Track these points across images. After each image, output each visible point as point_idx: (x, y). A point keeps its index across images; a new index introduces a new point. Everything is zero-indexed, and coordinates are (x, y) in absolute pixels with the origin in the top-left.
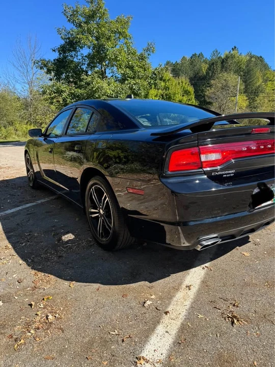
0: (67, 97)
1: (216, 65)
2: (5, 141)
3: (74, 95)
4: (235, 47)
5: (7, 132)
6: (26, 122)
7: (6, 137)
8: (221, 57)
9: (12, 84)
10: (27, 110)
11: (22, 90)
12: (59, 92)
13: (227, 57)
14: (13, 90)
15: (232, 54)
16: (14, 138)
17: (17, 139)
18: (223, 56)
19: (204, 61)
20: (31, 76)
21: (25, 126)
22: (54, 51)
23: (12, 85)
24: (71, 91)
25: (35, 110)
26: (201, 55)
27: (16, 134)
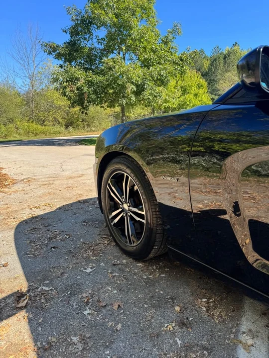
0: (82, 86)
1: (219, 61)
2: (6, 140)
3: (92, 83)
4: (236, 43)
5: (7, 131)
6: (27, 119)
7: (5, 136)
8: (223, 54)
9: (11, 77)
10: (29, 106)
11: (23, 84)
12: (73, 80)
13: (229, 53)
14: (12, 85)
15: (234, 50)
16: (15, 137)
17: (18, 138)
18: (225, 52)
19: (205, 57)
20: (33, 69)
21: (26, 124)
22: (65, 32)
23: (12, 79)
24: (87, 79)
25: (37, 106)
26: (202, 51)
27: (17, 133)
